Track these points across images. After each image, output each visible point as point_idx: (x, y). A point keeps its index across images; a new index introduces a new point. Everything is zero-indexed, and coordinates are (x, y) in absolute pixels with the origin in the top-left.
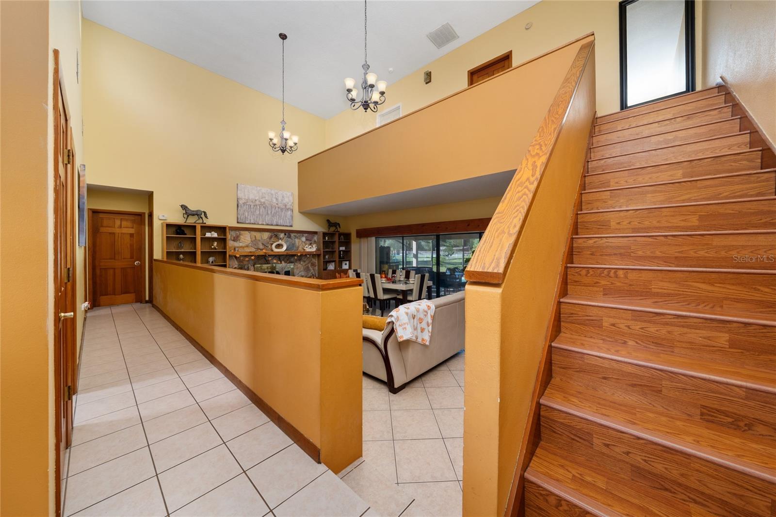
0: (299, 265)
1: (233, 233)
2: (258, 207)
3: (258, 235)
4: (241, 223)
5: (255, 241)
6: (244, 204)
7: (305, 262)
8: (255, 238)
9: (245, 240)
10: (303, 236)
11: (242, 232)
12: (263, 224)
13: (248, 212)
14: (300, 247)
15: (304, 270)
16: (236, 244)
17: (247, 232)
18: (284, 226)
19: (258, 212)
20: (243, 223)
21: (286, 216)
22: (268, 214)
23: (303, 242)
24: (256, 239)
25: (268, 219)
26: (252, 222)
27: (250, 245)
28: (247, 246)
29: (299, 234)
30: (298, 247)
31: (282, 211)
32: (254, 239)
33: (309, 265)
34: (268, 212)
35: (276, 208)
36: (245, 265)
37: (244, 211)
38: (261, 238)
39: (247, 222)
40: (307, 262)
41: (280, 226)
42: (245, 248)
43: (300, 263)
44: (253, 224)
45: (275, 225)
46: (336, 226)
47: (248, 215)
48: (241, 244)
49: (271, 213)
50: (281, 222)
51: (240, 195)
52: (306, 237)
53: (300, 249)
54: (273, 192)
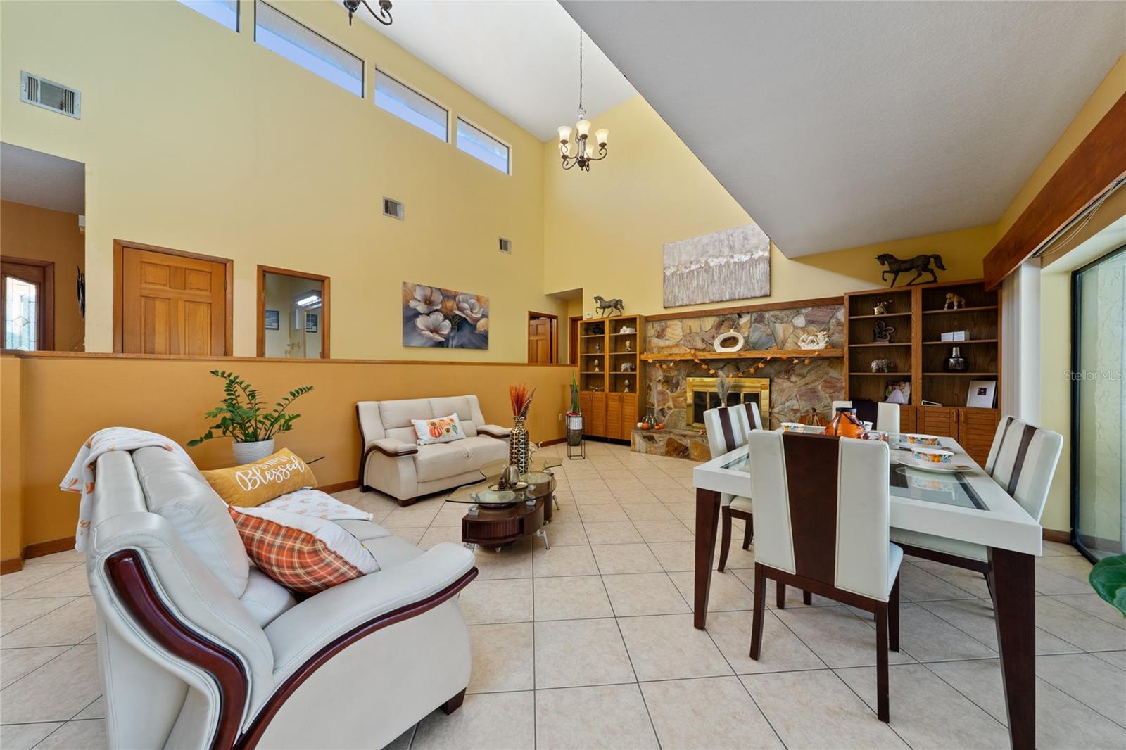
0: (786, 384)
1: (657, 326)
2: (696, 274)
3: (694, 324)
4: (669, 307)
5: (690, 334)
6: (673, 274)
7: (803, 376)
8: (690, 329)
9: (673, 334)
10: (799, 314)
11: (670, 323)
12: (705, 303)
13: (679, 287)
14: (789, 340)
15: (801, 395)
16: (661, 343)
17: (677, 322)
18: (747, 298)
19: (695, 283)
20: (671, 307)
21: (752, 277)
22: (713, 282)
23: (795, 327)
24: (691, 333)
25: (713, 292)
26: (685, 302)
27: (682, 342)
28: (677, 345)
29: (786, 312)
30: (784, 343)
31: (743, 269)
32: (688, 332)
33: (819, 386)
34: (713, 279)
35: (729, 266)
36: (673, 377)
37: (673, 286)
38: (701, 328)
39: (677, 304)
40: (809, 378)
41: (739, 299)
42: (674, 349)
43: (789, 379)
44: (687, 305)
45: (727, 301)
46: (925, 268)
47: (679, 292)
48: (667, 343)
49: (720, 277)
50: (742, 291)
51: (668, 262)
52: (806, 316)
53: (789, 346)
54: (723, 236)
